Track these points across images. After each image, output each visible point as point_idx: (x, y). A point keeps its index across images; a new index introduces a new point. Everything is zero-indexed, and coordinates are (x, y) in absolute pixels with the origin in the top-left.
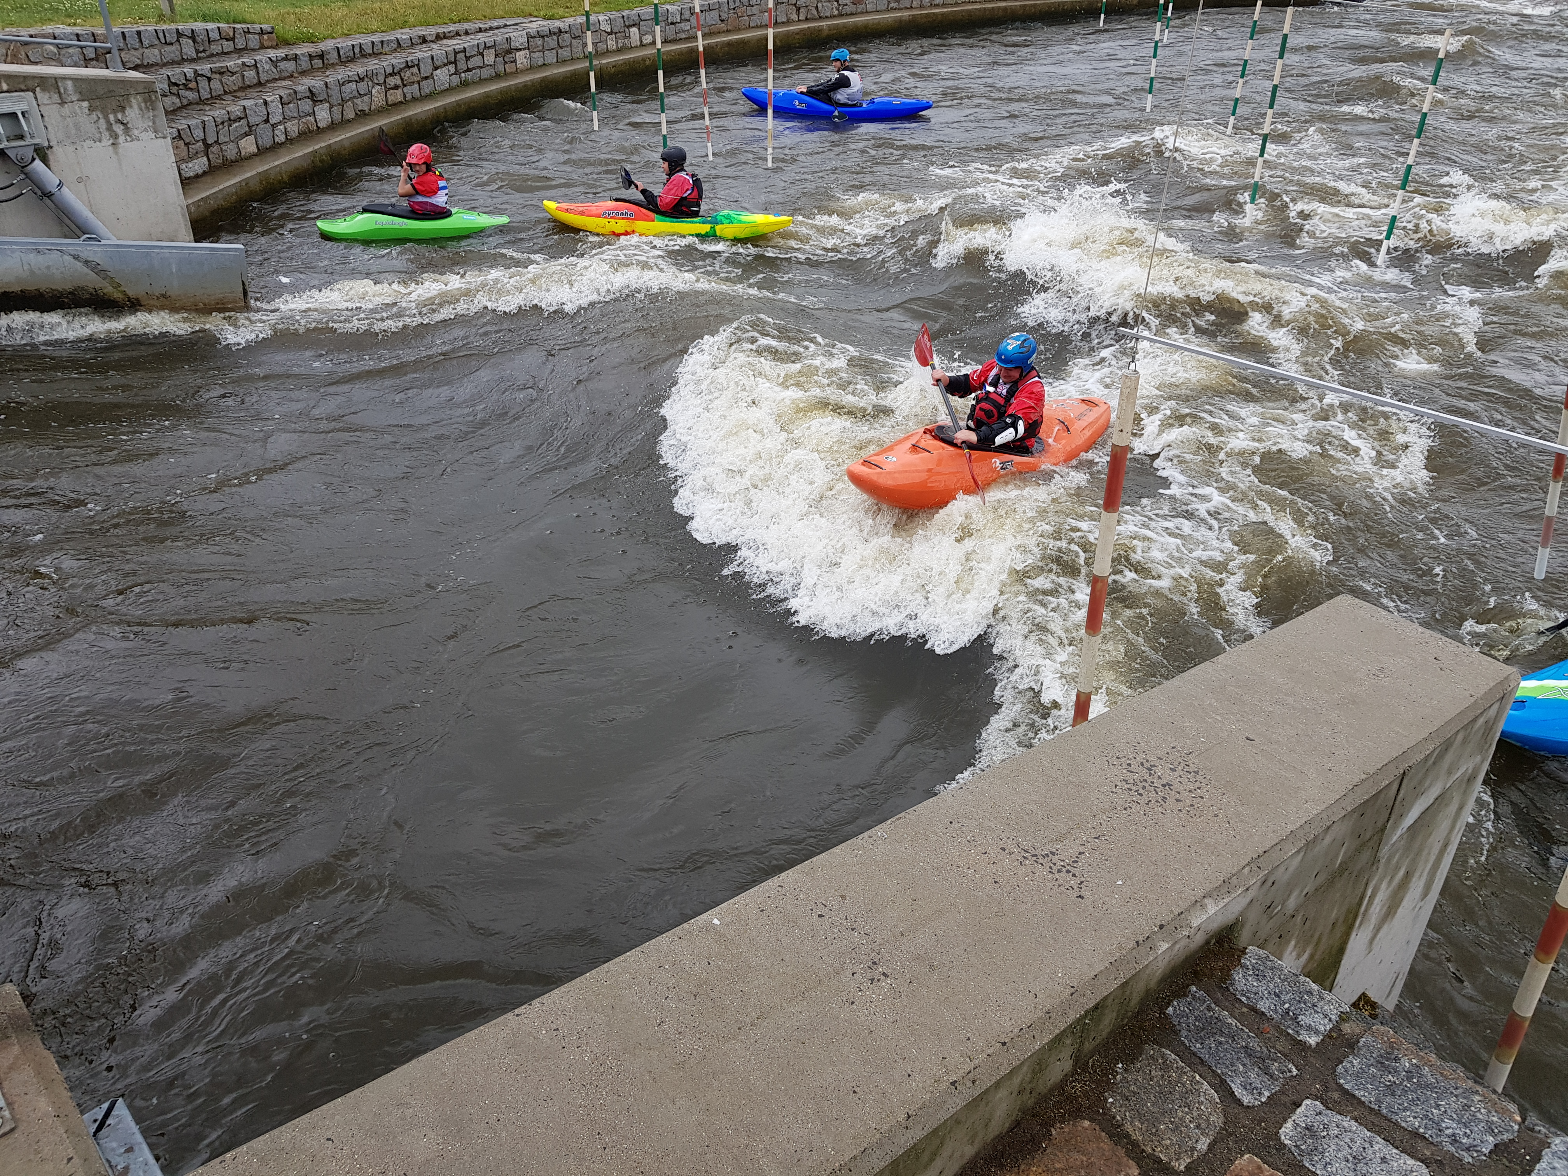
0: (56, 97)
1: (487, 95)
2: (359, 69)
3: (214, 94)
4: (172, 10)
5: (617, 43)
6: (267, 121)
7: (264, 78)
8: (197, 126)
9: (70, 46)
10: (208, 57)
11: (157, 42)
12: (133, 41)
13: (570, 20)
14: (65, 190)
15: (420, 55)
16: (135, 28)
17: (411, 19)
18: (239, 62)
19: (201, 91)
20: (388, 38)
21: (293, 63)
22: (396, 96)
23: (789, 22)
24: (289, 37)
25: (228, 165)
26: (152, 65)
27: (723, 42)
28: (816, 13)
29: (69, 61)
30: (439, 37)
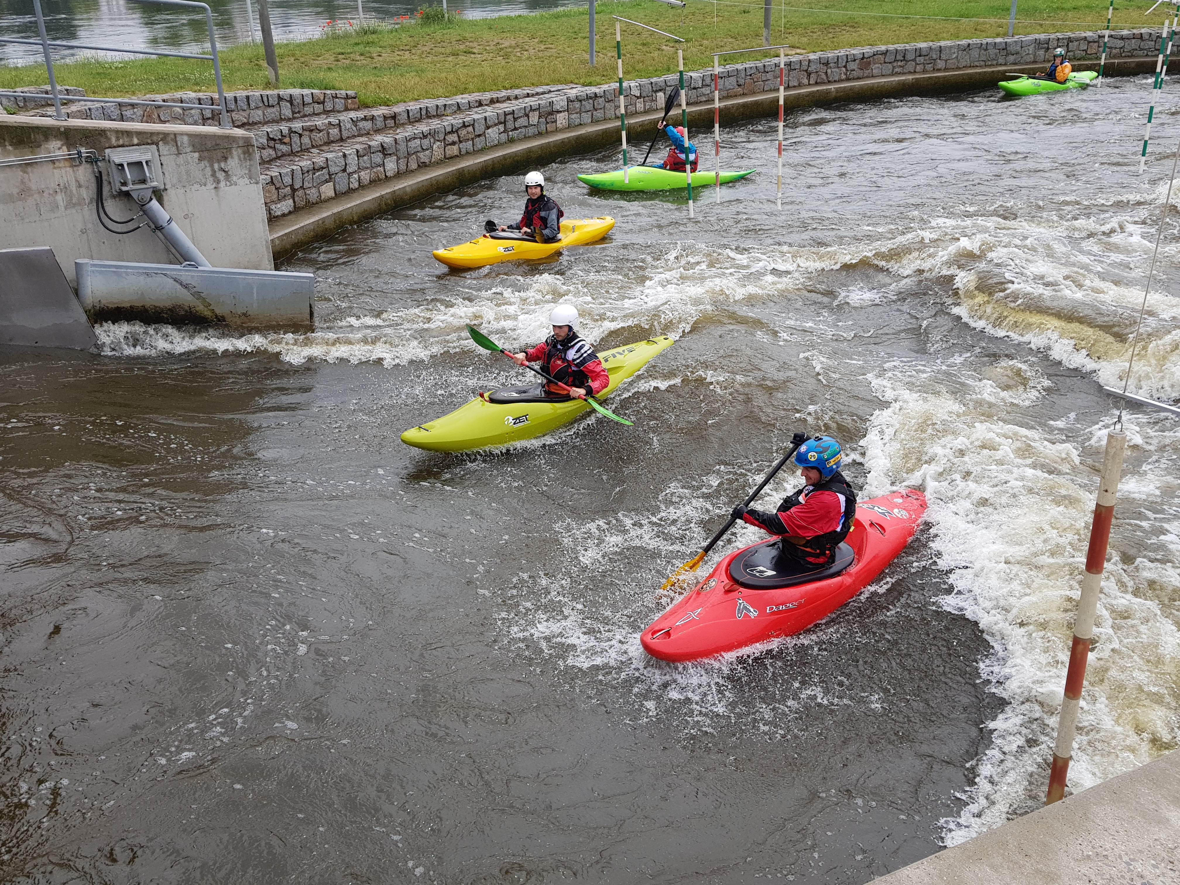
0: (174, 149)
1: (531, 149)
2: (423, 127)
3: (303, 148)
4: (277, 79)
5: (645, 105)
6: (344, 170)
7: (345, 134)
8: (287, 174)
9: (191, 109)
10: (302, 117)
11: (261, 105)
12: (243, 104)
13: (606, 87)
14: (173, 224)
15: (476, 116)
16: (245, 93)
17: (471, 86)
18: (326, 121)
19: (294, 145)
20: (450, 102)
21: (370, 122)
22: (454, 150)
23: (800, 86)
24: (369, 101)
25: (310, 206)
26: (256, 124)
27: (739, 104)
28: (824, 77)
29: (191, 120)
30: (493, 101)
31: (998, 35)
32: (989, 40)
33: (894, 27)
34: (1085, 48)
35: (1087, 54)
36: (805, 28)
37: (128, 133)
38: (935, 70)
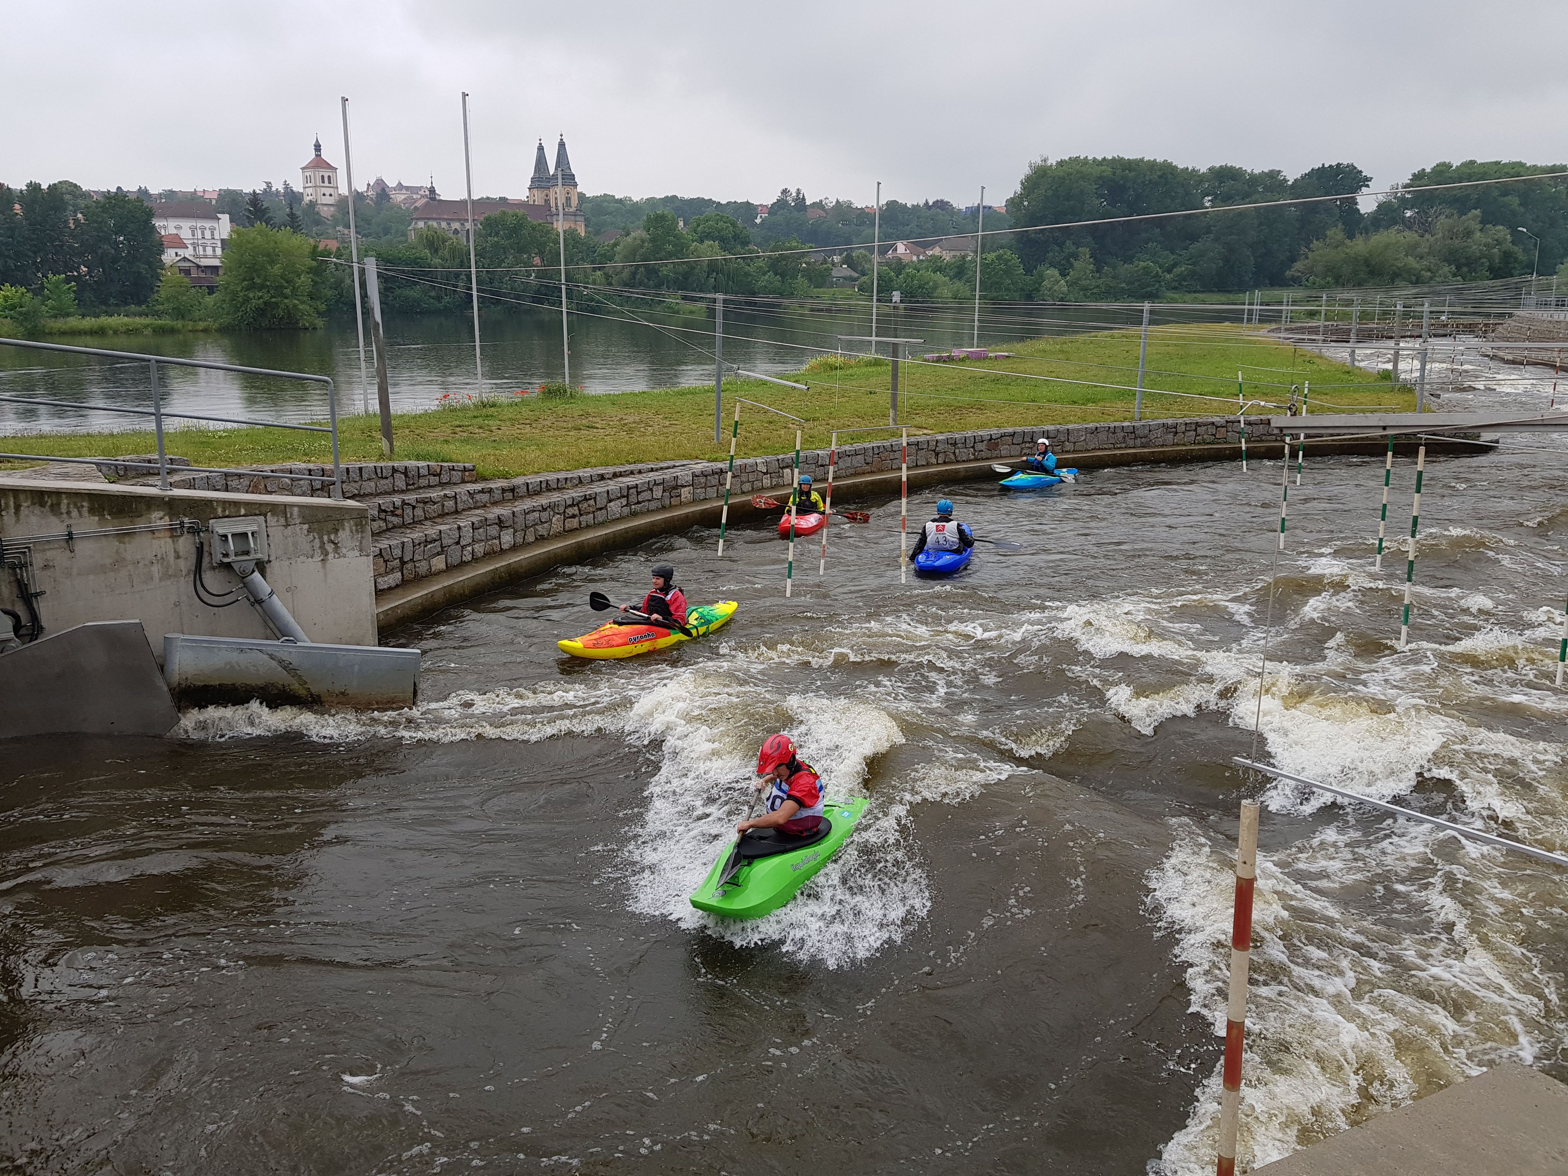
0: (282, 521)
1: (652, 524)
2: (543, 500)
3: (416, 519)
4: (392, 451)
5: (771, 481)
6: (458, 543)
7: (460, 507)
8: (397, 547)
9: (301, 479)
10: (416, 489)
11: (374, 477)
12: (355, 475)
14: (274, 597)
15: (598, 490)
16: (358, 465)
17: (593, 460)
18: (442, 493)
19: (406, 517)
20: (572, 475)
21: (488, 495)
22: (573, 523)
24: (487, 474)
25: (419, 579)
26: (367, 495)
27: (867, 481)
28: (953, 457)
29: (299, 491)
30: (615, 475)
31: (1125, 419)
32: (1117, 424)
34: (1214, 432)
35: (1217, 437)
36: (932, 410)
37: (236, 504)
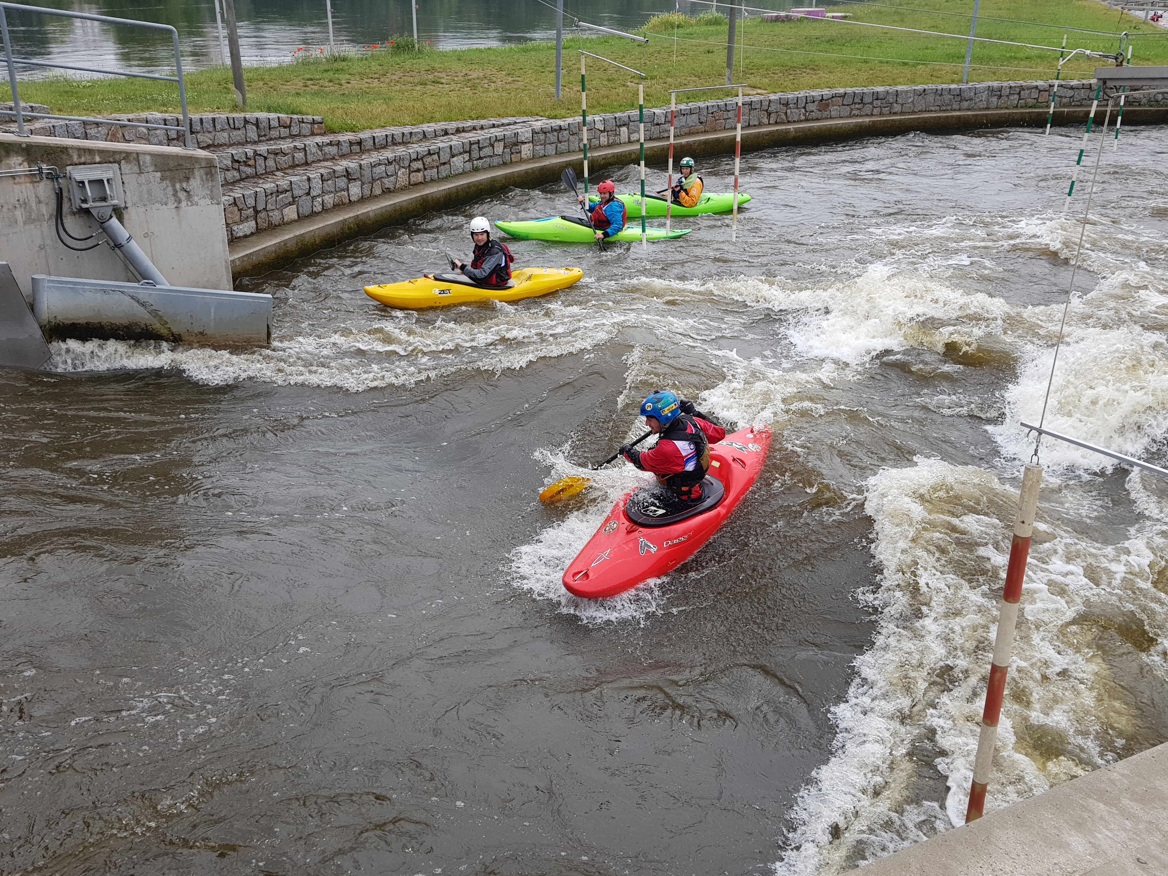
0: (136, 168)
1: (493, 180)
2: (388, 154)
3: (268, 170)
4: (244, 102)
5: (608, 139)
6: (308, 194)
7: (310, 159)
8: (250, 196)
9: (156, 129)
10: (267, 140)
11: (227, 127)
12: (208, 126)
13: (570, 120)
14: (133, 243)
15: (441, 145)
16: (211, 115)
17: (438, 116)
18: (292, 145)
19: (258, 167)
20: (416, 130)
21: (336, 147)
22: (418, 177)
23: (760, 125)
24: (335, 126)
25: (272, 228)
26: (221, 145)
27: (700, 140)
28: (784, 118)
29: (155, 140)
30: (458, 131)
31: (953, 82)
32: (945, 86)
33: (853, 70)
34: (1036, 96)
35: (1038, 102)
36: (766, 70)
37: (90, 151)
38: (891, 113)
